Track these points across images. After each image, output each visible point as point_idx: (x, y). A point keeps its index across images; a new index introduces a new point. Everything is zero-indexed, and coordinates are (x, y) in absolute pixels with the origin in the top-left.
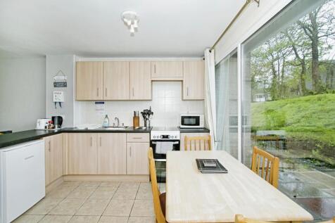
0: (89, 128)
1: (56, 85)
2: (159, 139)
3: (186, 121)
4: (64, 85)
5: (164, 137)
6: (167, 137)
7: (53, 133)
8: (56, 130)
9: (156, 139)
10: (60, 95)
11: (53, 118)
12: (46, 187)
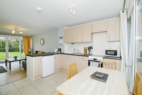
0: (68, 53)
1: (60, 38)
2: (92, 60)
3: (108, 53)
4: (62, 38)
5: (94, 59)
6: (96, 59)
7: (58, 54)
8: (59, 53)
9: (91, 60)
10: (61, 41)
11: (59, 49)
12: (54, 70)
